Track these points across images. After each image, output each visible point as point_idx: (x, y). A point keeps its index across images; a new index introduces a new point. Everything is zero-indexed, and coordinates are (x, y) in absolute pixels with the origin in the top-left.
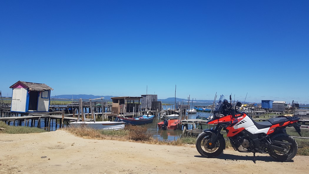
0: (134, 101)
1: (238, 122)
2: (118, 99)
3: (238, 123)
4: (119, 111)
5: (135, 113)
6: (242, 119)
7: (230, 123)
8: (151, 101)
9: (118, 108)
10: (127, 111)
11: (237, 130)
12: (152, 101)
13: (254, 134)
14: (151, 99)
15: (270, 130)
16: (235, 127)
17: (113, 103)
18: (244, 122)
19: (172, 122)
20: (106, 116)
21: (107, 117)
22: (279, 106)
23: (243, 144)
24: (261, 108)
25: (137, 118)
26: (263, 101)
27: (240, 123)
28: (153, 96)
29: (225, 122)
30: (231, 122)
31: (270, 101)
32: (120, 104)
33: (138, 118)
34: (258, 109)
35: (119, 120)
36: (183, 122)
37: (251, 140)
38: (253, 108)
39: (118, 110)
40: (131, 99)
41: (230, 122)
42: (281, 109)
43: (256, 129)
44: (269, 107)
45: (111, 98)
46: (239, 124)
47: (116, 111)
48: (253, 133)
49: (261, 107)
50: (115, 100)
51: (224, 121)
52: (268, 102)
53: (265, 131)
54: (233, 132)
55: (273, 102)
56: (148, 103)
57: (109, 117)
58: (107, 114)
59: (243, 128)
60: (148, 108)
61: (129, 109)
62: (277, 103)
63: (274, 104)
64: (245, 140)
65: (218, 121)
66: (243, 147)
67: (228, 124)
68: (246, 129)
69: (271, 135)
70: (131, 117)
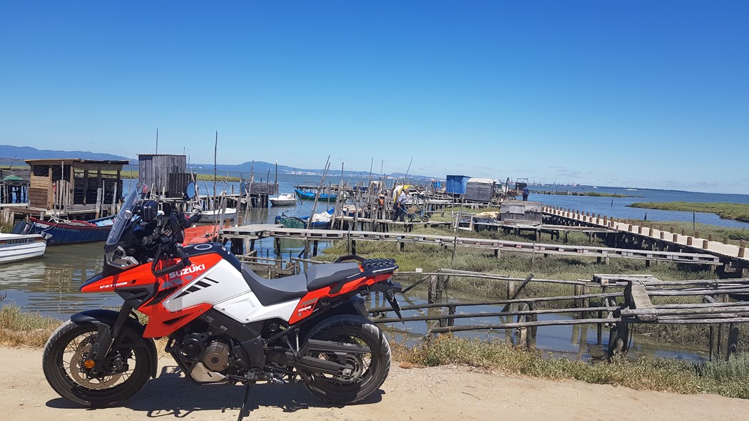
0: (99, 171)
1: (181, 286)
2: (46, 164)
3: (184, 289)
4: (52, 198)
5: (103, 205)
6: (201, 272)
7: (152, 291)
8: (165, 170)
9: (46, 190)
10: (78, 200)
11: (181, 315)
12: (171, 172)
13: (246, 324)
14: (168, 168)
15: (298, 307)
16: (171, 304)
17: (33, 177)
18: (206, 285)
19: (200, 234)
20: (8, 214)
21: (12, 215)
22: (479, 189)
23: (208, 359)
24: (445, 194)
25: (108, 219)
26: (449, 178)
27: (193, 289)
28: (172, 158)
29: (134, 287)
30: (157, 285)
31: (463, 176)
32: (54, 180)
33: (112, 218)
34: (435, 194)
35: (28, 230)
36: (226, 233)
37: (236, 342)
38: (422, 193)
39: (49, 196)
40: (89, 166)
41: (151, 289)
42: (484, 195)
43: (254, 306)
44: (461, 191)
45: (27, 162)
46: (185, 293)
47: (42, 198)
48: (243, 320)
49: (444, 189)
50: (40, 168)
51: (134, 282)
52: (459, 179)
53: (285, 310)
54: (164, 322)
55: (470, 180)
56: (157, 177)
57: (16, 217)
58: (11, 208)
59: (204, 305)
60: (157, 190)
61: (84, 193)
62: (477, 183)
63: (469, 186)
64: (215, 344)
65: (115, 282)
66: (205, 371)
67: (144, 293)
68: (219, 307)
69: (304, 326)
70: (90, 216)
